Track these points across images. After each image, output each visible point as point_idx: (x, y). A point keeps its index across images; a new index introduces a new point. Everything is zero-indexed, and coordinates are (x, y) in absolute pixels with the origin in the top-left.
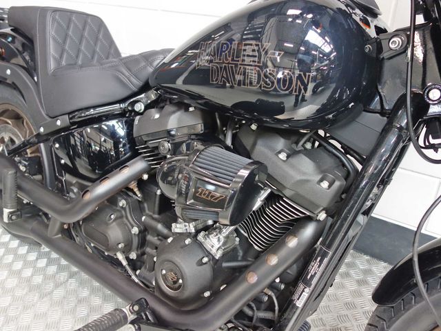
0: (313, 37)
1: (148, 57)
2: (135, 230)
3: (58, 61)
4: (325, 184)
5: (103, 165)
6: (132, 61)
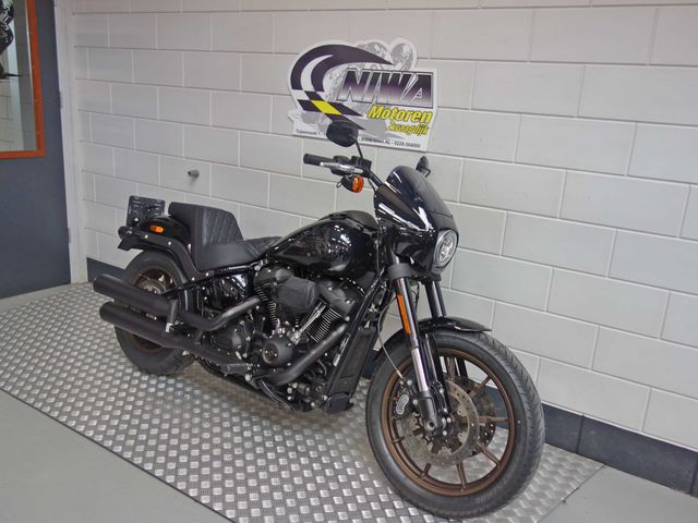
0: (343, 237)
1: (266, 240)
2: (249, 339)
3: (209, 238)
4: (348, 302)
5: (231, 303)
6: (254, 242)
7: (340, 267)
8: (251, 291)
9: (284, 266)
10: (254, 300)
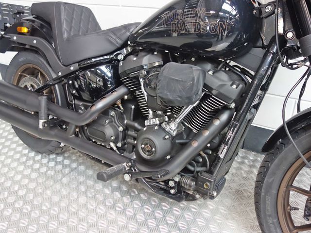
1: (126, 27)
2: (121, 129)
3: (69, 32)
4: (234, 86)
6: (113, 31)
7: (221, 46)
8: (118, 81)
9: (151, 51)
10: (122, 90)
